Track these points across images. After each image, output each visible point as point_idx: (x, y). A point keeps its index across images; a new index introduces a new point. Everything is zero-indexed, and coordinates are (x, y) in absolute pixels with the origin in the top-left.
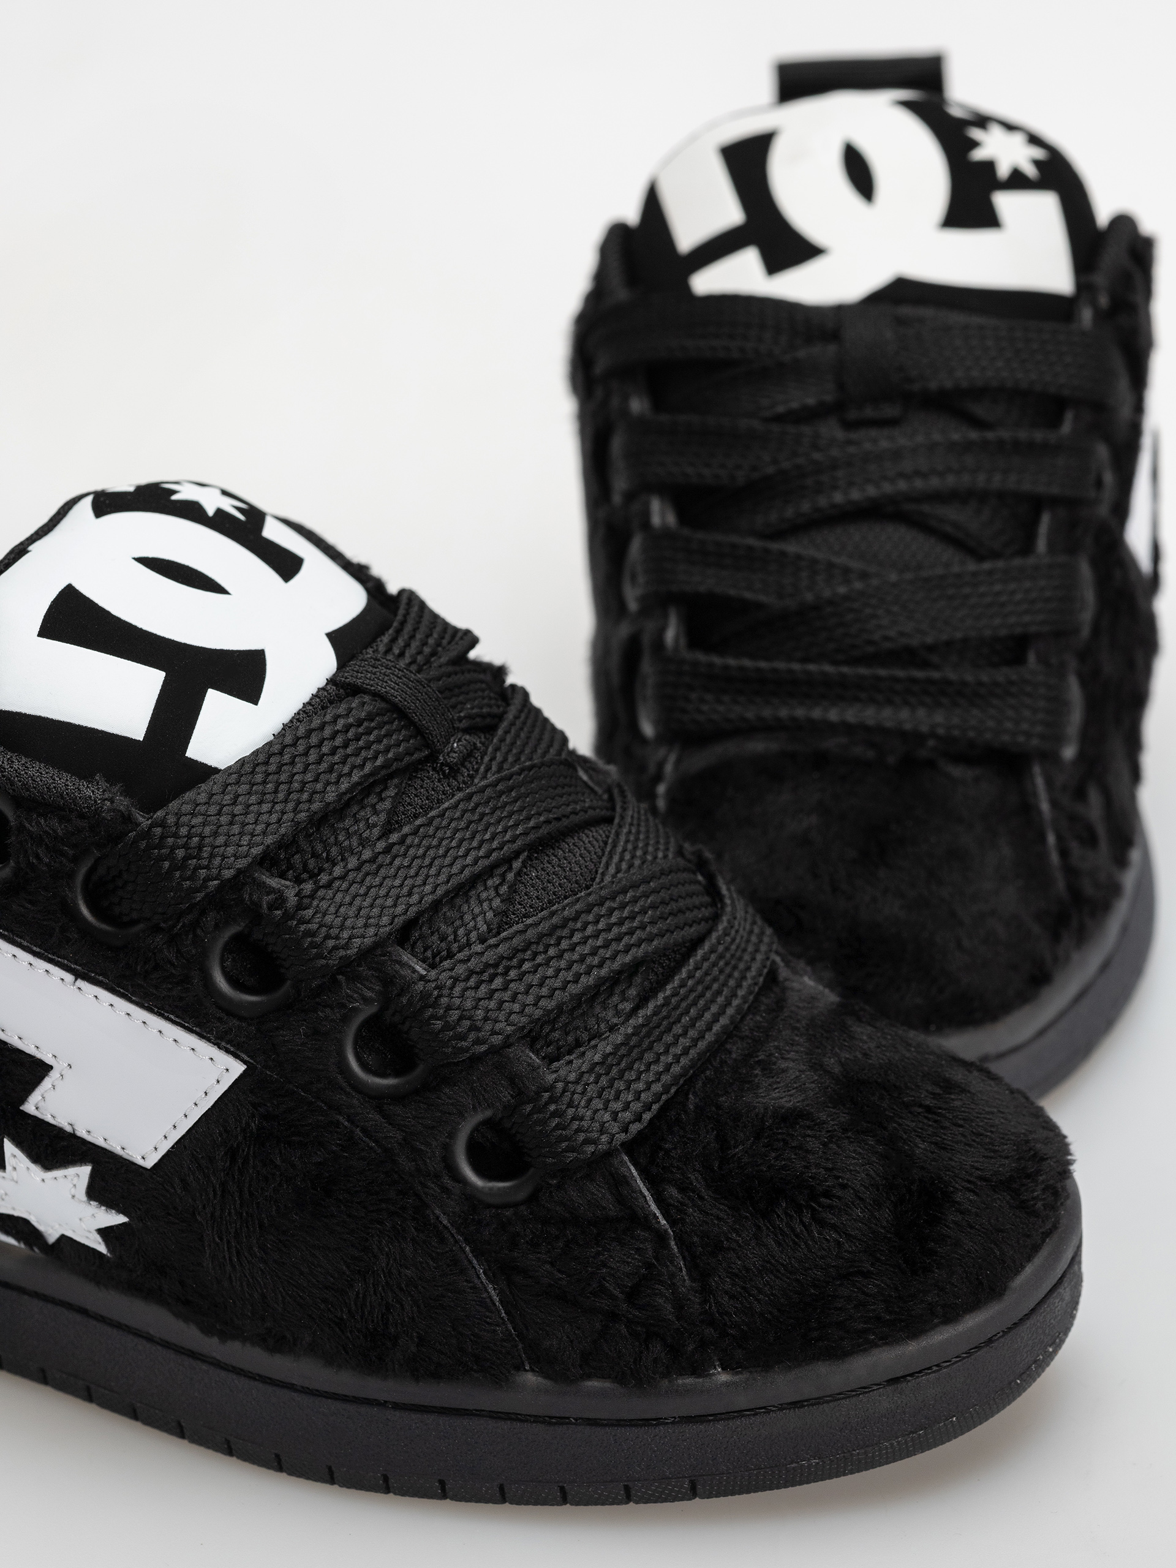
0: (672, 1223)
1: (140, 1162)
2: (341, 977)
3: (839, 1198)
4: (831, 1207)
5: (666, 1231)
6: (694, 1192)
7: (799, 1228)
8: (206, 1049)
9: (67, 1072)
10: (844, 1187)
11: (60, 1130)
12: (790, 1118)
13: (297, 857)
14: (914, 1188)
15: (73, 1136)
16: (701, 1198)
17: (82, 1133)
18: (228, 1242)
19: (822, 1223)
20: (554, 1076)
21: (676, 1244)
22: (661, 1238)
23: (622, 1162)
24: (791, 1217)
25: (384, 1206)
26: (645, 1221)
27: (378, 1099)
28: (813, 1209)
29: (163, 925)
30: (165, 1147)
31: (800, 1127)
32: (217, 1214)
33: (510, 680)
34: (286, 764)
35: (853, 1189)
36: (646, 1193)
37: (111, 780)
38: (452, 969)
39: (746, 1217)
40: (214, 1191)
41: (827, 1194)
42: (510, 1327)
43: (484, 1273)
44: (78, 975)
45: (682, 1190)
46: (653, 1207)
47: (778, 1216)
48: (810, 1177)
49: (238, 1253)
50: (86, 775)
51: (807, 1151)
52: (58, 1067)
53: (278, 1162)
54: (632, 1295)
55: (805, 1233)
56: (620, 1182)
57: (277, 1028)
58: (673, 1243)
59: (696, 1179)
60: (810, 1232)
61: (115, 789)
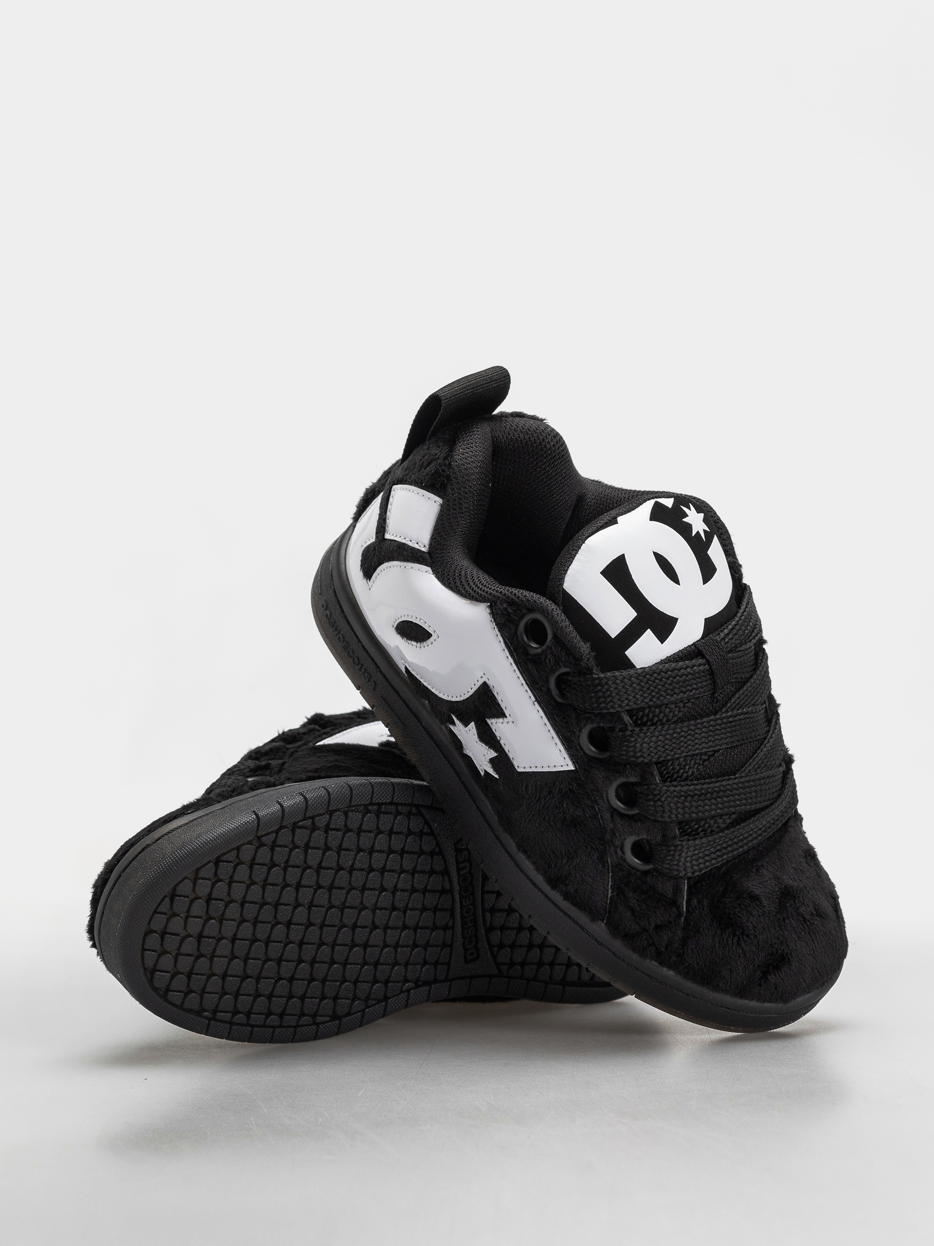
0: (688, 911)
1: (516, 767)
2: (628, 766)
3: (751, 939)
4: (746, 941)
5: (683, 914)
6: (702, 906)
7: (730, 942)
8: (564, 754)
9: (511, 723)
10: (756, 936)
11: (495, 736)
12: (754, 898)
13: (641, 713)
14: (779, 952)
15: (498, 742)
16: (703, 909)
17: (502, 742)
18: (529, 815)
19: (739, 944)
20: (680, 843)
21: (684, 919)
22: (680, 914)
23: (684, 883)
24: (730, 936)
25: (591, 844)
26: (679, 907)
27: (614, 811)
28: (739, 938)
29: (578, 711)
30: (528, 770)
31: (755, 904)
32: (531, 804)
33: (764, 646)
34: (658, 679)
35: (758, 939)
36: (685, 897)
37: (593, 648)
38: (668, 787)
39: (714, 927)
40: (536, 797)
41: (748, 936)
42: (608, 906)
43: (611, 885)
44: (537, 700)
45: (698, 902)
46: (685, 903)
47: (726, 933)
48: (746, 926)
49: (530, 820)
50: (585, 638)
51: (752, 915)
52: (509, 719)
53: (565, 806)
54: (657, 927)
55: (731, 944)
56: (677, 890)
57: (594, 767)
58: (683, 918)
59: (706, 902)
60: (733, 945)
61: (593, 654)
